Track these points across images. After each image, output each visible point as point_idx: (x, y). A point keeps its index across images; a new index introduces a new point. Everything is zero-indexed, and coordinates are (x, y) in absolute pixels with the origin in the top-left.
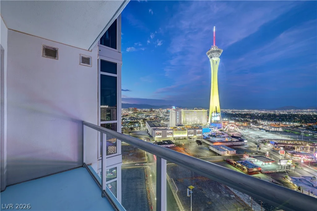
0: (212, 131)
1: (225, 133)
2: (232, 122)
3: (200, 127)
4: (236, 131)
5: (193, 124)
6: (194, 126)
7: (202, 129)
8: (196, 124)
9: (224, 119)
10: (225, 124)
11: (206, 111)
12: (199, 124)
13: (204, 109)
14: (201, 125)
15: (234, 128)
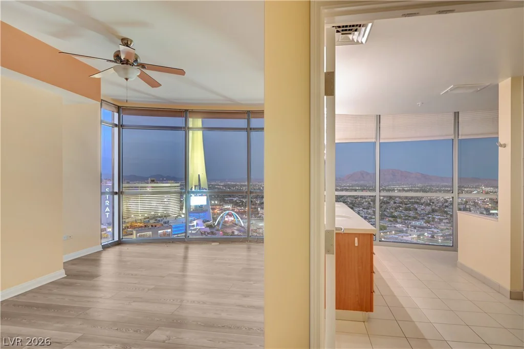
0: (192, 230)
1: (217, 230)
2: (229, 207)
3: (165, 223)
4: (236, 224)
5: (148, 218)
6: (152, 221)
7: (170, 227)
8: (155, 217)
9: (213, 202)
10: (216, 211)
11: (178, 185)
12: (162, 216)
13: (173, 182)
14: (168, 219)
15: (233, 219)
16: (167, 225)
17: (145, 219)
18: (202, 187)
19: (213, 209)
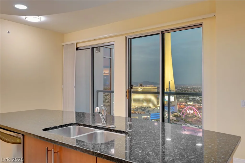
1: (181, 119)
2: (191, 103)
3: (147, 112)
4: (195, 116)
5: (137, 108)
6: (139, 110)
7: (150, 115)
8: (141, 108)
9: (180, 100)
10: (182, 106)
11: (156, 88)
12: (145, 108)
13: (152, 86)
14: (149, 109)
15: (193, 112)
16: (148, 113)
17: (135, 108)
18: (171, 89)
19: (180, 105)
